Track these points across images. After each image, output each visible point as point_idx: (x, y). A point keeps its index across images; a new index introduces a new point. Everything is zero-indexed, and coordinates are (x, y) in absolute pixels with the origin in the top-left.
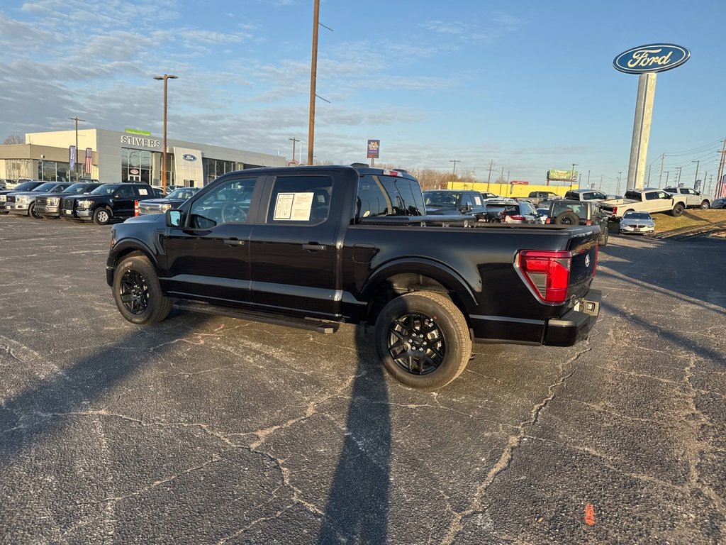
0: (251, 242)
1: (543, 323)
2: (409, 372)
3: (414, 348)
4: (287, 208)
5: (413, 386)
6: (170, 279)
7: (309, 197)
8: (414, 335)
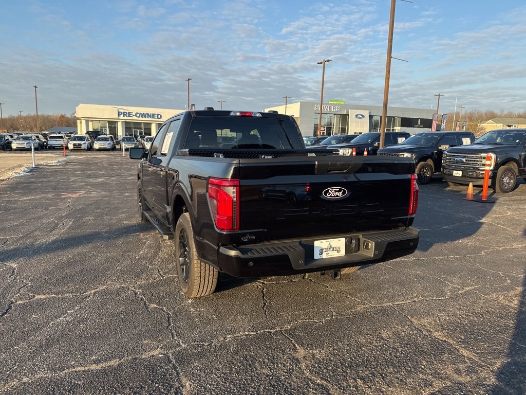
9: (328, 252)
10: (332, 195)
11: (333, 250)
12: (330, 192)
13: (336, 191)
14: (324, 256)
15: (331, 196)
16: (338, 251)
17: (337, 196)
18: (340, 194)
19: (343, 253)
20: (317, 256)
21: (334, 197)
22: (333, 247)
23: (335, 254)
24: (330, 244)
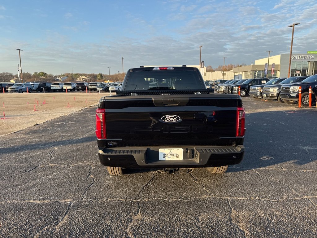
9: (170, 157)
10: (169, 120)
11: (173, 156)
12: (166, 117)
13: (171, 118)
14: (167, 159)
15: (167, 121)
16: (177, 157)
17: (172, 121)
18: (175, 120)
19: (181, 158)
20: (161, 158)
21: (170, 121)
22: (173, 153)
23: (175, 159)
24: (170, 151)
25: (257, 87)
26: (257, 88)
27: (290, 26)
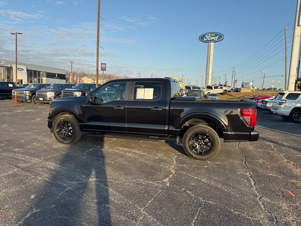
0: (127, 108)
1: (249, 133)
2: (198, 155)
3: (199, 146)
4: (142, 94)
5: (200, 160)
6: (85, 124)
7: (151, 90)
8: (199, 141)
25: (25, 90)
26: (25, 92)
27: (13, 33)
